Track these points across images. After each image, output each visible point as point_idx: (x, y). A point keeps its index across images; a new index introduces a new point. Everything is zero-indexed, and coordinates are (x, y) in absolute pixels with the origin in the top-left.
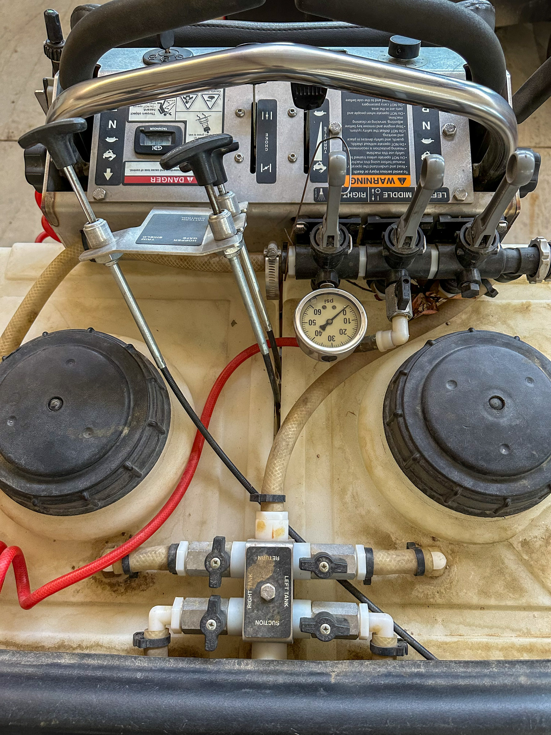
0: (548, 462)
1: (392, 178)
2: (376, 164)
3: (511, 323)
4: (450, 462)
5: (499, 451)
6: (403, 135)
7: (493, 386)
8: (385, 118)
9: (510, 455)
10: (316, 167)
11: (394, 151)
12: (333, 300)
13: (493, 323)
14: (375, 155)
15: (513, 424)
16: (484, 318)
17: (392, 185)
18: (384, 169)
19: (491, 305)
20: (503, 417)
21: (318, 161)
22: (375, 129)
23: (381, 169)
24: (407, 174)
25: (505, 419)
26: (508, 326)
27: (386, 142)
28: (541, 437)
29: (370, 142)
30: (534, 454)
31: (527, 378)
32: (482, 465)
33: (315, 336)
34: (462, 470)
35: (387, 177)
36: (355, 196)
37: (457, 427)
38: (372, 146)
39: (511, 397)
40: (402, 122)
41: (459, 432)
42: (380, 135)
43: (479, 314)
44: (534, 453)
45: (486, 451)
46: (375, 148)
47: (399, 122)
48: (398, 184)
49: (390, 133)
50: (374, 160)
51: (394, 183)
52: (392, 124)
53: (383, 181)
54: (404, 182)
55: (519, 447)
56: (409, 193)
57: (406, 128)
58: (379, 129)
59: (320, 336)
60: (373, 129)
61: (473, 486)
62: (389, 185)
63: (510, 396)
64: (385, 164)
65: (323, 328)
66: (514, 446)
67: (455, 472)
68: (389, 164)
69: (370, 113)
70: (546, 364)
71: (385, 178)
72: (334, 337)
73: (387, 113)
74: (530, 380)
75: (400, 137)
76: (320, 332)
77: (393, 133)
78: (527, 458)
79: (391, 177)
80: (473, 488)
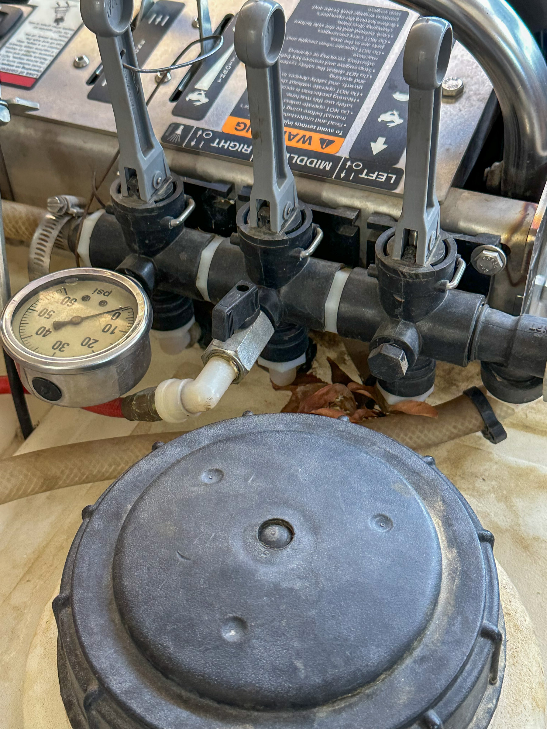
0: (334, 710)
1: (310, 138)
2: (295, 112)
3: (519, 503)
4: (115, 625)
5: (219, 631)
6: (363, 82)
7: (292, 502)
8: (347, 54)
9: (239, 646)
10: (193, 96)
11: (336, 100)
12: (109, 293)
13: (478, 492)
14: (300, 100)
15: (284, 585)
16: (463, 478)
17: (306, 146)
18: (303, 122)
19: (491, 460)
20: (272, 564)
21: (200, 90)
22: (321, 65)
23: (299, 120)
24: (340, 136)
25: (273, 569)
26: (511, 507)
27: (331, 85)
28: (336, 639)
29: (302, 81)
30: (296, 669)
31: (380, 515)
32: (165, 647)
33: (34, 335)
34: (128, 650)
35: (302, 133)
36: (232, 147)
37: (164, 552)
38: (302, 88)
39: (316, 533)
40: (372, 64)
41: (160, 562)
42: (325, 75)
43: (457, 467)
44: (299, 664)
45: (191, 619)
46: (305, 91)
47: (368, 63)
48: (316, 146)
49: (343, 75)
50: (293, 106)
51: (310, 144)
52: (352, 64)
53: (292, 137)
54: (327, 146)
55: (269, 638)
56: (327, 163)
57: (375, 75)
58: (327, 66)
59: (44, 336)
60: (316, 64)
61: (127, 692)
62: (300, 145)
63: (315, 530)
64: (309, 115)
65: (58, 326)
66: (258, 631)
67: (110, 649)
68: (316, 117)
69: (325, 44)
70: (457, 519)
71: (297, 134)
72: (66, 346)
73: (353, 48)
74: (385, 520)
75: (357, 84)
76: (48, 331)
77: (349, 76)
78: (275, 669)
79: (308, 134)
80: (123, 698)
